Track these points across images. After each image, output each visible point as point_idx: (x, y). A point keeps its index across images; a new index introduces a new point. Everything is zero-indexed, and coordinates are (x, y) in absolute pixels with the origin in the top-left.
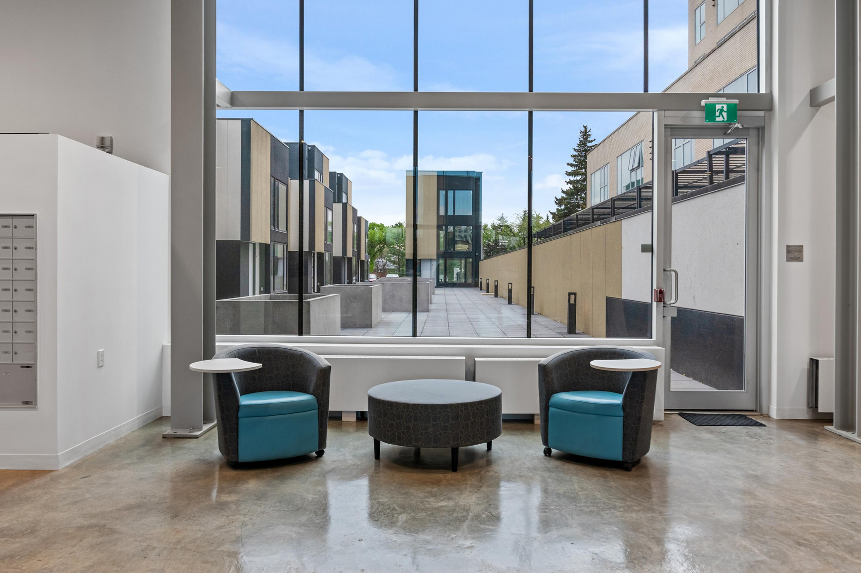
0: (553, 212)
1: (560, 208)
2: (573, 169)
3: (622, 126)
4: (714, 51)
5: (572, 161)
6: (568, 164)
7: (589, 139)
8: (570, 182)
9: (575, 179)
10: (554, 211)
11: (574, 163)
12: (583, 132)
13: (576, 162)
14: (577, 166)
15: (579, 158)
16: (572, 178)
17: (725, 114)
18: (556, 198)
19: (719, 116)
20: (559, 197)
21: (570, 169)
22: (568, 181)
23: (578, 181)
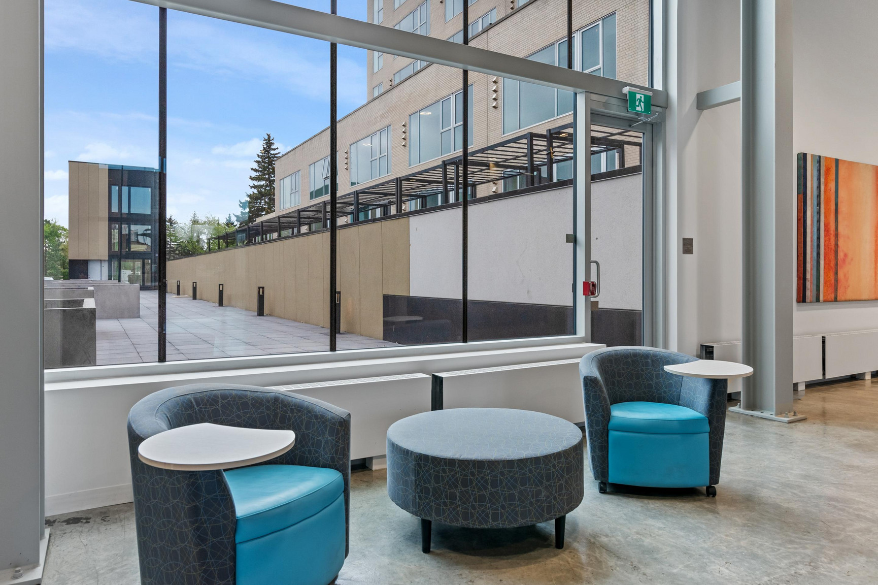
0: (237, 214)
1: (244, 211)
2: (257, 174)
3: (315, 136)
4: (410, 77)
5: (256, 166)
6: (252, 169)
7: (272, 147)
8: (254, 187)
9: (259, 184)
10: (239, 214)
11: (257, 168)
12: (266, 140)
13: (260, 168)
14: (261, 171)
15: (263, 164)
16: (256, 183)
17: (642, 104)
18: (240, 202)
19: (638, 106)
20: (243, 201)
21: (254, 174)
22: (252, 185)
23: (261, 186)
